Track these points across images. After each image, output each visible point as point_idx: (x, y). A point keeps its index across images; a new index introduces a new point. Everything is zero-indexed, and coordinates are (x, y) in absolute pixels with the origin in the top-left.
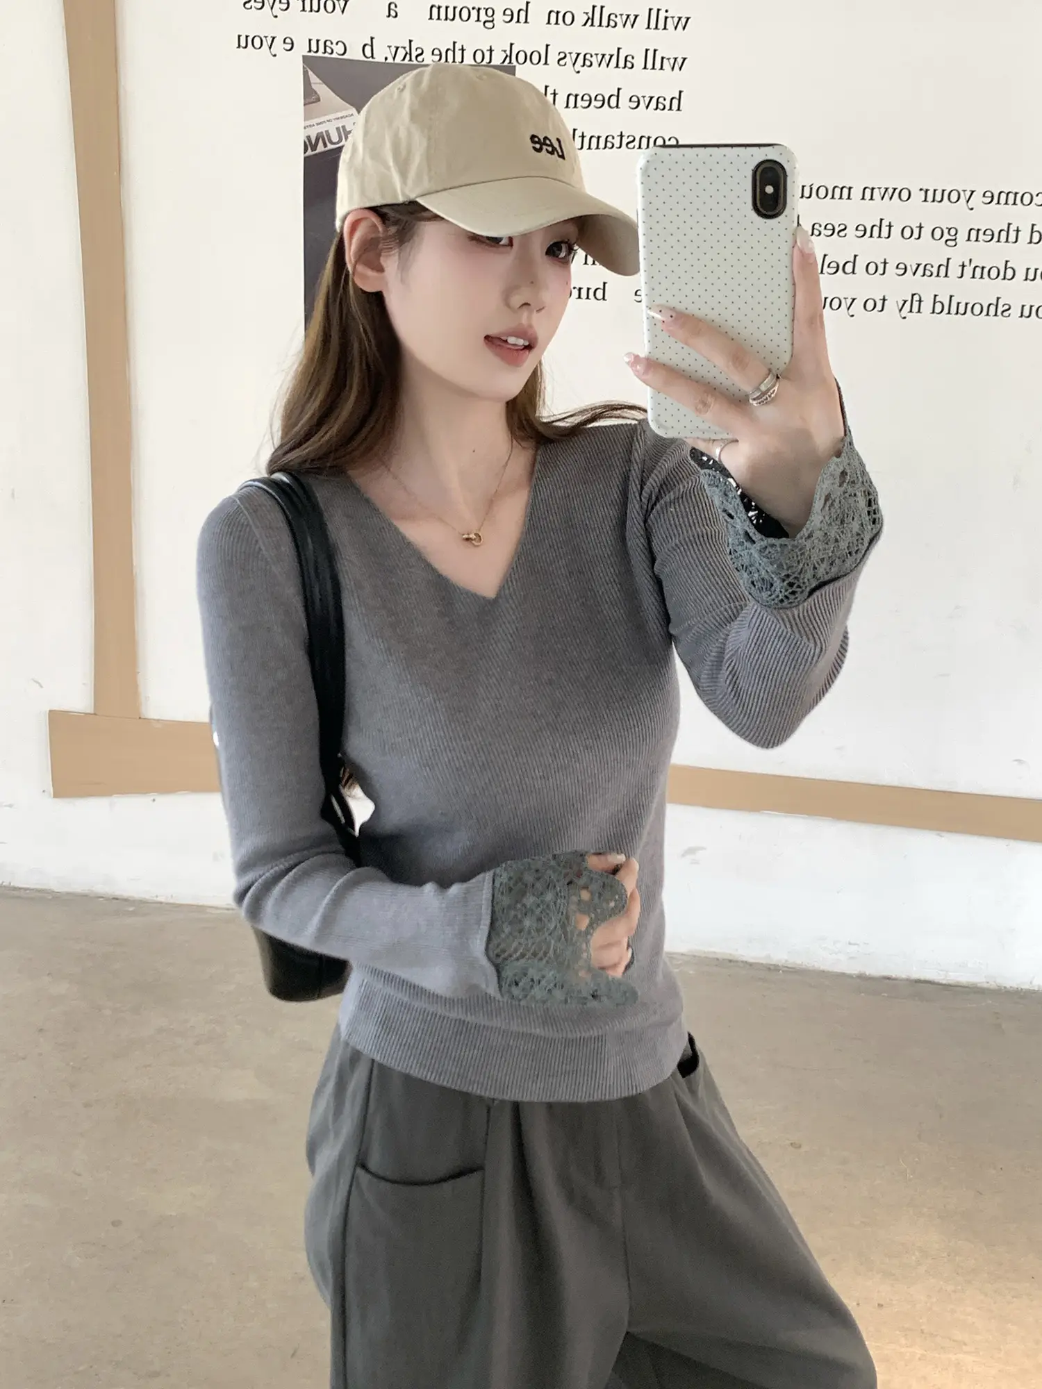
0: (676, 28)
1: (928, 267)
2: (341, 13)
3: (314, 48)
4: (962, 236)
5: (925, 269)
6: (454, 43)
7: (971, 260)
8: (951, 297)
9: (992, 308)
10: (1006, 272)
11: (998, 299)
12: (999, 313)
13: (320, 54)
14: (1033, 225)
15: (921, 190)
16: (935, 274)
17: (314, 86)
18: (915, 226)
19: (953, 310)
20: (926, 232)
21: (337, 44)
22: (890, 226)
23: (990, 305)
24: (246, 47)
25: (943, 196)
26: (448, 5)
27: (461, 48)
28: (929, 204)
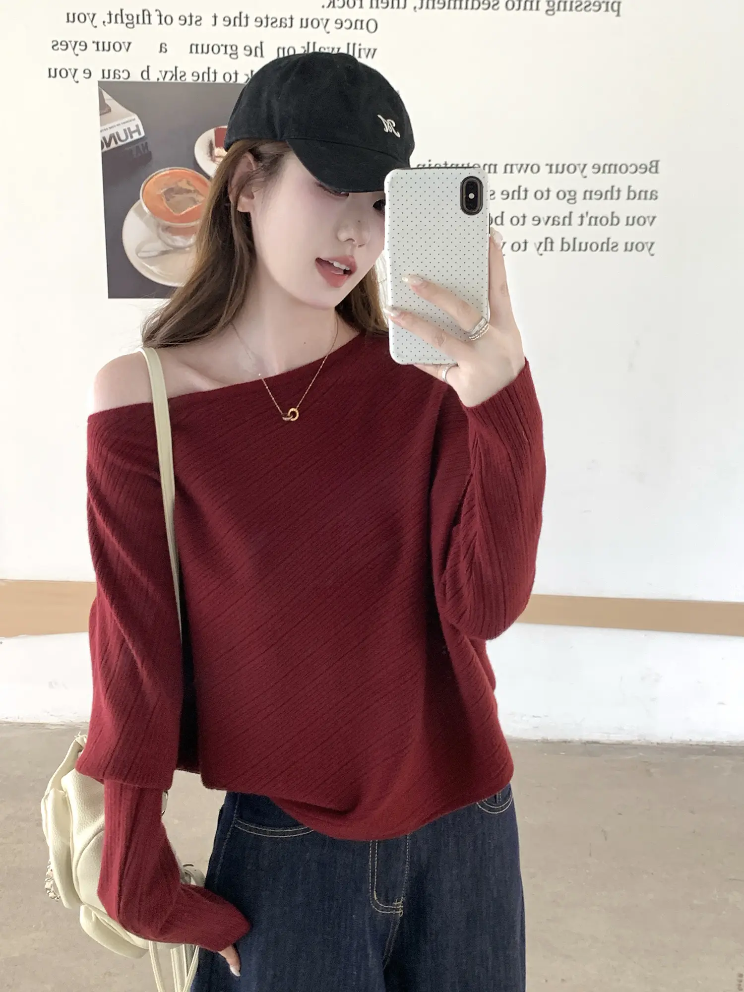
0: (367, 56)
1: (556, 219)
2: (125, 51)
3: (106, 75)
4: (580, 196)
5: (554, 220)
6: (209, 68)
7: (587, 213)
8: (575, 239)
9: (605, 246)
10: (613, 220)
11: (608, 239)
12: (610, 248)
13: (111, 79)
14: (629, 187)
15: (547, 165)
16: (561, 223)
17: (106, 102)
18: (544, 189)
19: (577, 248)
20: (553, 195)
21: (123, 72)
22: (526, 191)
23: (603, 243)
24: (56, 76)
25: (564, 169)
26: (203, 43)
27: (213, 71)
28: (553, 175)
